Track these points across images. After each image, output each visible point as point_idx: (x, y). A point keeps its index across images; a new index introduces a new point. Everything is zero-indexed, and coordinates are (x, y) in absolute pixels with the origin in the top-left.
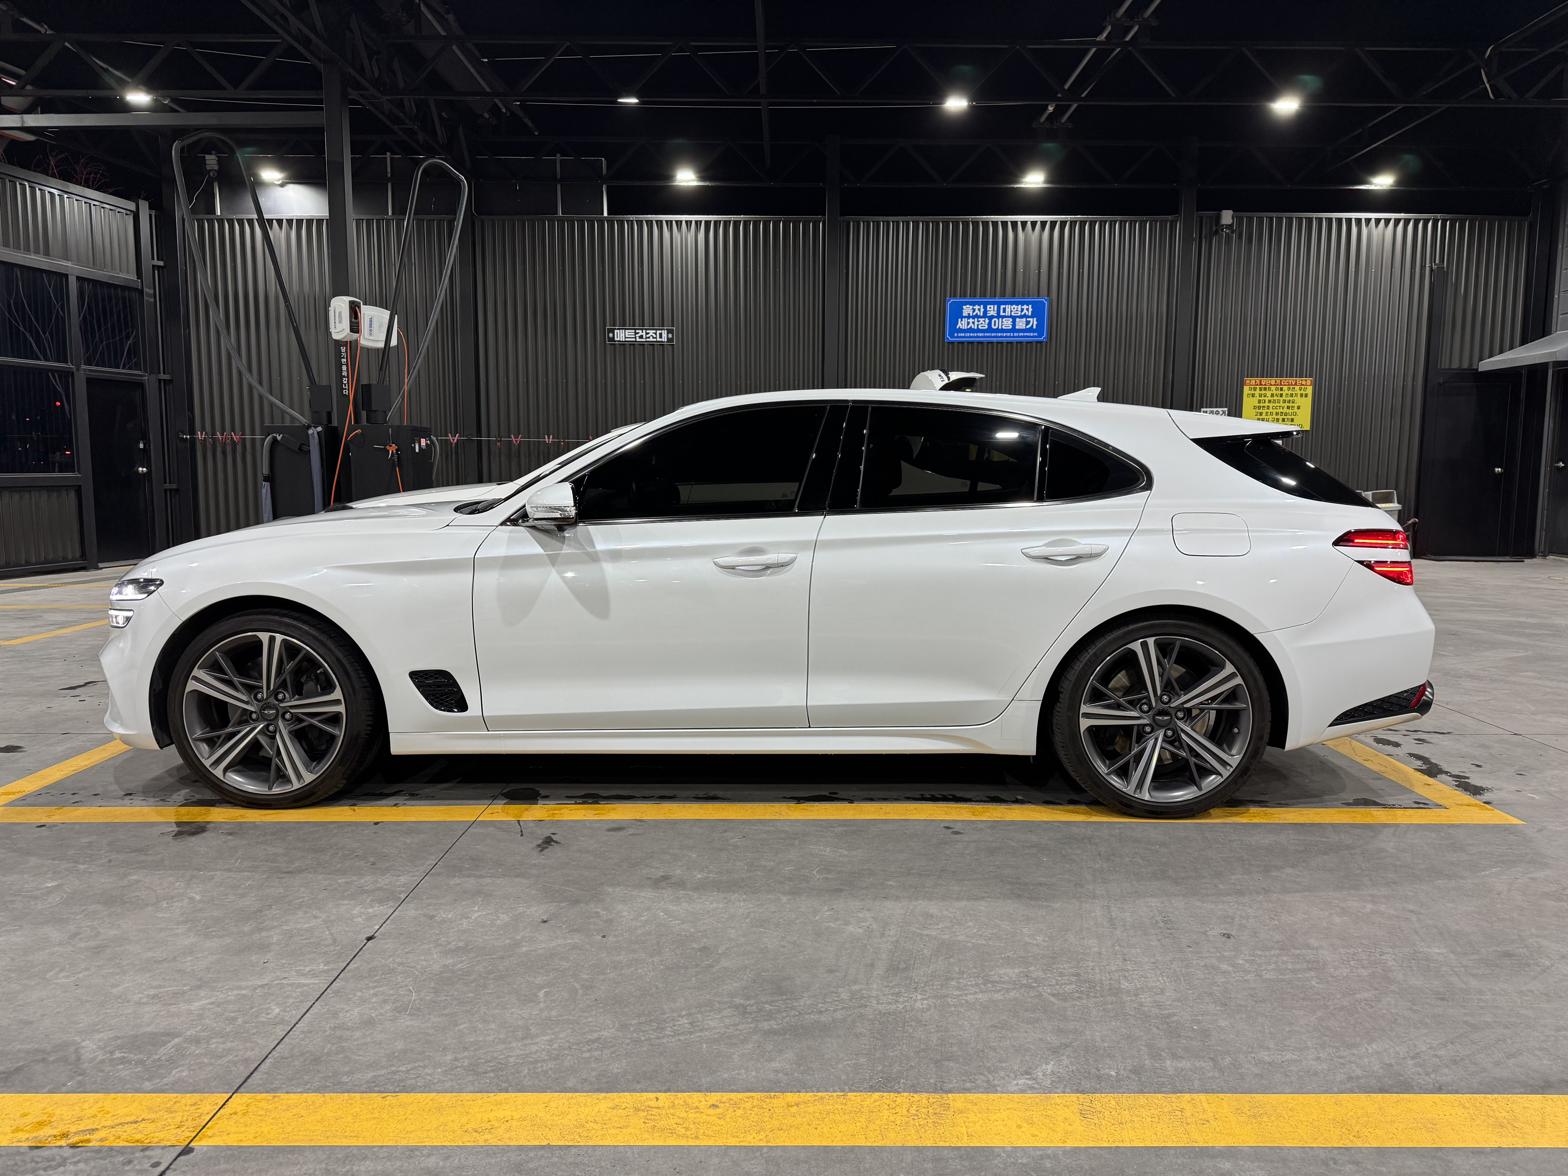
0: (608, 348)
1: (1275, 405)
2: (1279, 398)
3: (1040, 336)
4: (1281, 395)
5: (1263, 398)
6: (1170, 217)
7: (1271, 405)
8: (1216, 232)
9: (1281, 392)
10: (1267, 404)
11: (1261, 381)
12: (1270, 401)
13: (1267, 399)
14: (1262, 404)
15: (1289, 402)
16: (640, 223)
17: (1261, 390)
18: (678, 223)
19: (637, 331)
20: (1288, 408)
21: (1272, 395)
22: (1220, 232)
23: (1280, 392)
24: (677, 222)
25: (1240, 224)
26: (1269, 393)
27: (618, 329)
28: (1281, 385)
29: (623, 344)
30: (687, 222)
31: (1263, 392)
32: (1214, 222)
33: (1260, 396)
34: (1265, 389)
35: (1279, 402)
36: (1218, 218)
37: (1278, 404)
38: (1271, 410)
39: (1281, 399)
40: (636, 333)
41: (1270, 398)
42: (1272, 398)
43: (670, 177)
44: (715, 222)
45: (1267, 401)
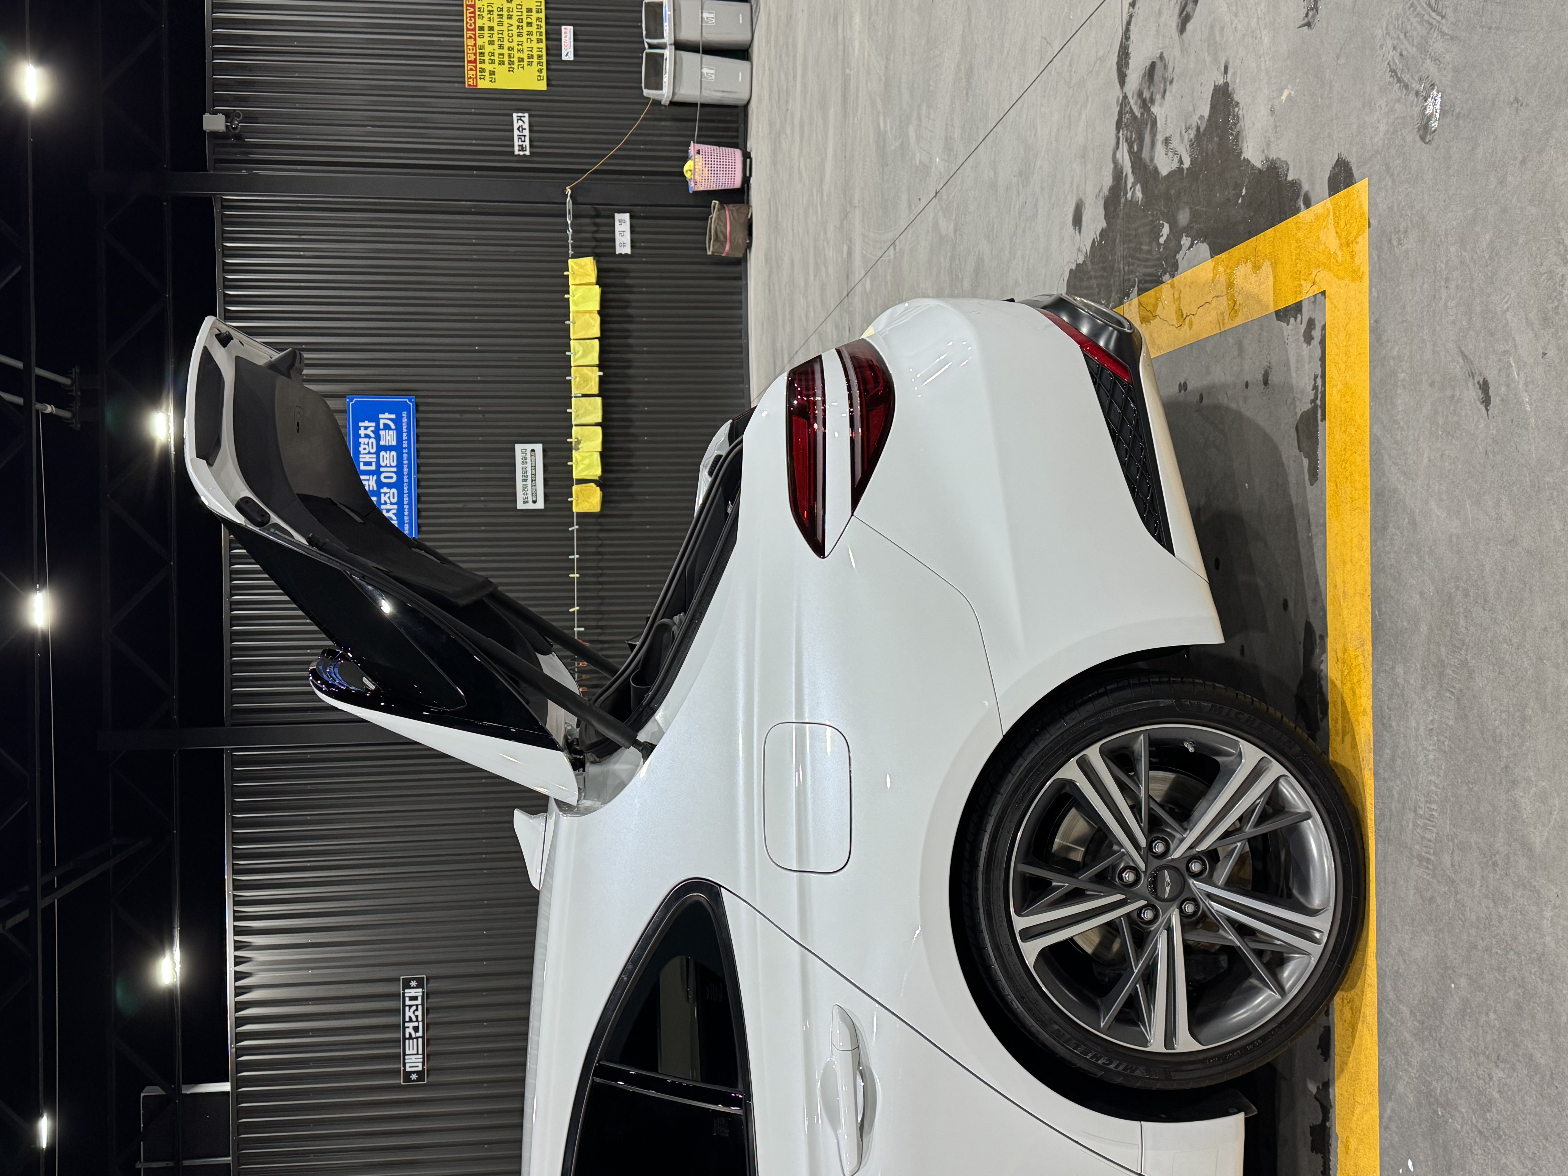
0: (434, 1079)
1: (506, 38)
2: (495, 32)
3: (406, 407)
4: (491, 29)
5: (496, 58)
6: (217, 210)
7: (506, 44)
8: (238, 137)
9: (486, 29)
10: (505, 51)
11: (469, 62)
12: (501, 47)
13: (497, 52)
14: (506, 59)
15: (501, 16)
16: (240, 1037)
17: (483, 62)
18: (239, 976)
19: (407, 1036)
20: (510, 17)
21: (491, 43)
22: (237, 131)
23: (486, 32)
24: (236, 980)
25: (224, 100)
26: (488, 49)
27: (404, 1066)
28: (474, 30)
29: (428, 1057)
30: (237, 964)
31: (487, 58)
32: (225, 142)
33: (492, 62)
34: (482, 54)
35: (501, 32)
36: (215, 134)
37: (506, 33)
38: (514, 44)
39: (497, 28)
40: (411, 1037)
41: (496, 47)
42: (496, 43)
43: (170, 993)
44: (236, 919)
45: (501, 51)
